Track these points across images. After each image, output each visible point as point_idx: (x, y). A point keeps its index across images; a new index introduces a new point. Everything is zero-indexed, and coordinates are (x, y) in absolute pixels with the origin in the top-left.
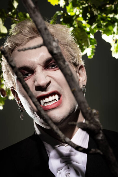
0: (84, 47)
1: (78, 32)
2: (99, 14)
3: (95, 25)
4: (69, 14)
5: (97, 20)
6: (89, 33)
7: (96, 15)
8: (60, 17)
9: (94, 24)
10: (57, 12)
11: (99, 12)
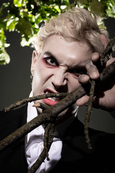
0: (29, 36)
1: (22, 22)
2: (41, 5)
3: (38, 15)
4: (16, 6)
5: (39, 10)
6: (33, 23)
7: (39, 6)
8: (7, 9)
9: (36, 14)
10: (4, 4)
11: (42, 3)
